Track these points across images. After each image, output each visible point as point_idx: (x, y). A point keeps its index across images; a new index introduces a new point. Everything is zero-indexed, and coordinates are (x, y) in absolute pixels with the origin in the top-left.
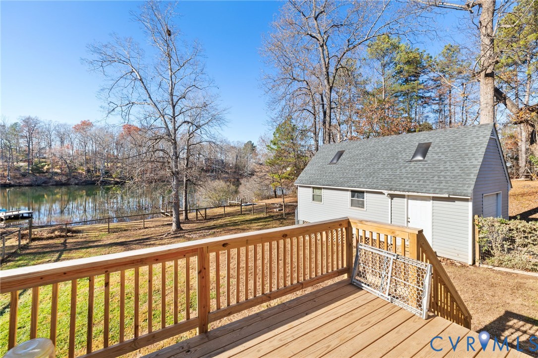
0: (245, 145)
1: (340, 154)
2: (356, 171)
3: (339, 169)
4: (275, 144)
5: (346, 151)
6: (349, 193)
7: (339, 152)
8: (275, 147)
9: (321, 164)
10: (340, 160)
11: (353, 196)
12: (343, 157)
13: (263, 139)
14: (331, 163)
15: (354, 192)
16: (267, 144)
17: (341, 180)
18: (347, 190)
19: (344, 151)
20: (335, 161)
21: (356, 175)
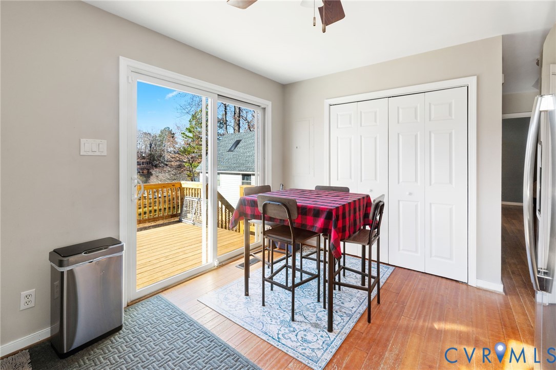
0: (161, 132)
1: (238, 142)
2: (247, 158)
3: (235, 156)
4: (190, 132)
5: (242, 140)
6: (240, 177)
7: (237, 141)
8: (191, 135)
9: (221, 151)
10: (236, 148)
11: (243, 179)
12: (240, 145)
13: (178, 125)
14: (230, 150)
15: (244, 175)
16: (183, 132)
17: (234, 165)
18: (239, 174)
19: (241, 140)
20: (233, 149)
21: (246, 160)
